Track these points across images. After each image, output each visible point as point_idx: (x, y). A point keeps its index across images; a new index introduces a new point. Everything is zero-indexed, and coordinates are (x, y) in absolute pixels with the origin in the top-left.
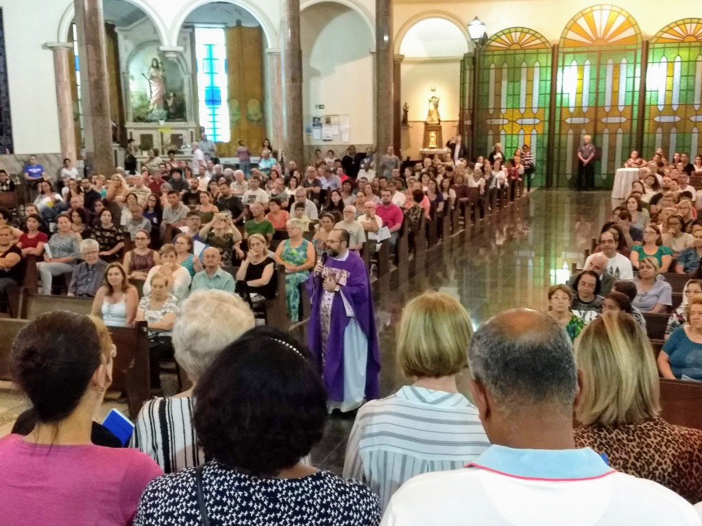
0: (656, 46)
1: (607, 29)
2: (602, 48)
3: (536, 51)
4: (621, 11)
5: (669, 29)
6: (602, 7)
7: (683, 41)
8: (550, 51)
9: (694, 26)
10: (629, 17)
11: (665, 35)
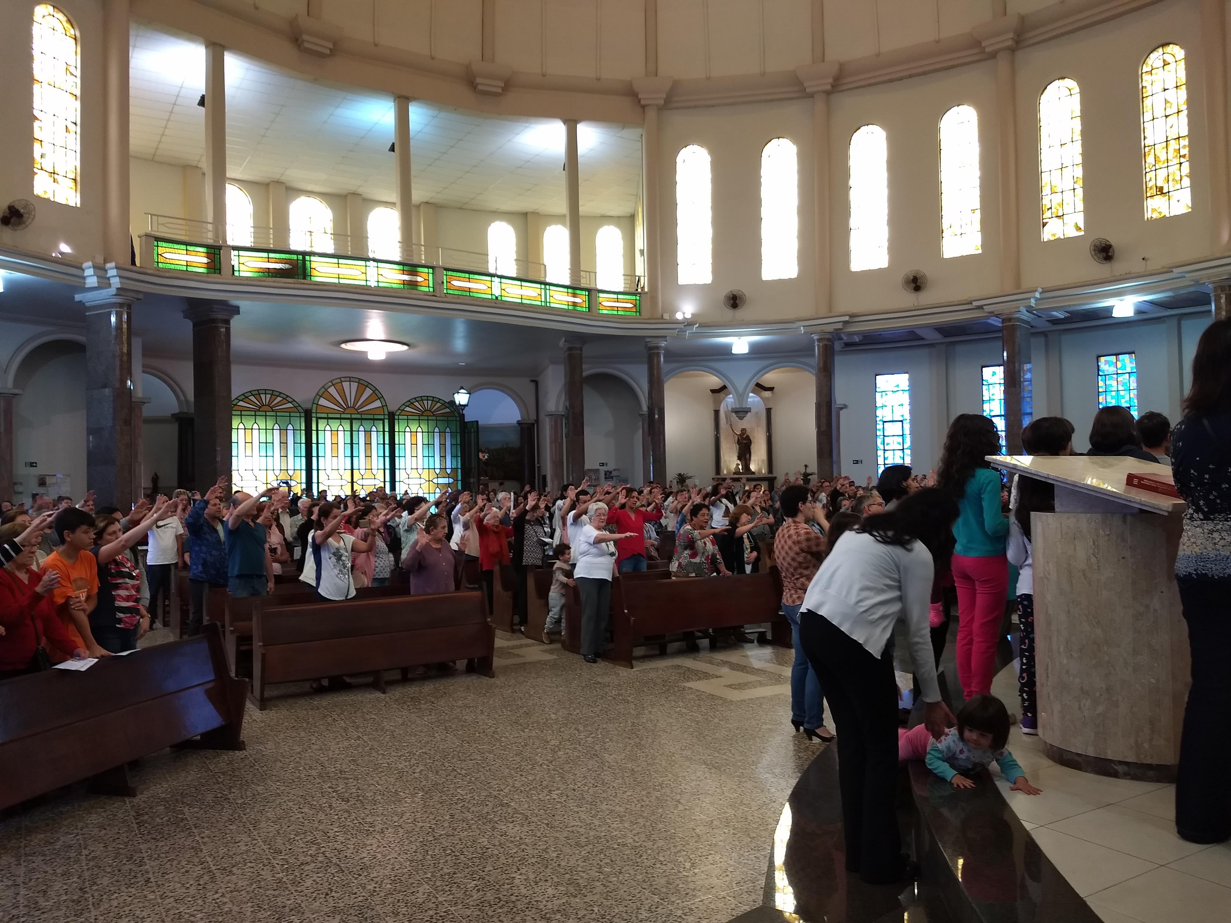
0: (401, 417)
1: (357, 399)
2: (353, 416)
3: (288, 414)
4: (368, 385)
5: (410, 403)
6: (350, 380)
7: (422, 416)
8: (303, 415)
9: (430, 402)
10: (375, 391)
11: (407, 409)
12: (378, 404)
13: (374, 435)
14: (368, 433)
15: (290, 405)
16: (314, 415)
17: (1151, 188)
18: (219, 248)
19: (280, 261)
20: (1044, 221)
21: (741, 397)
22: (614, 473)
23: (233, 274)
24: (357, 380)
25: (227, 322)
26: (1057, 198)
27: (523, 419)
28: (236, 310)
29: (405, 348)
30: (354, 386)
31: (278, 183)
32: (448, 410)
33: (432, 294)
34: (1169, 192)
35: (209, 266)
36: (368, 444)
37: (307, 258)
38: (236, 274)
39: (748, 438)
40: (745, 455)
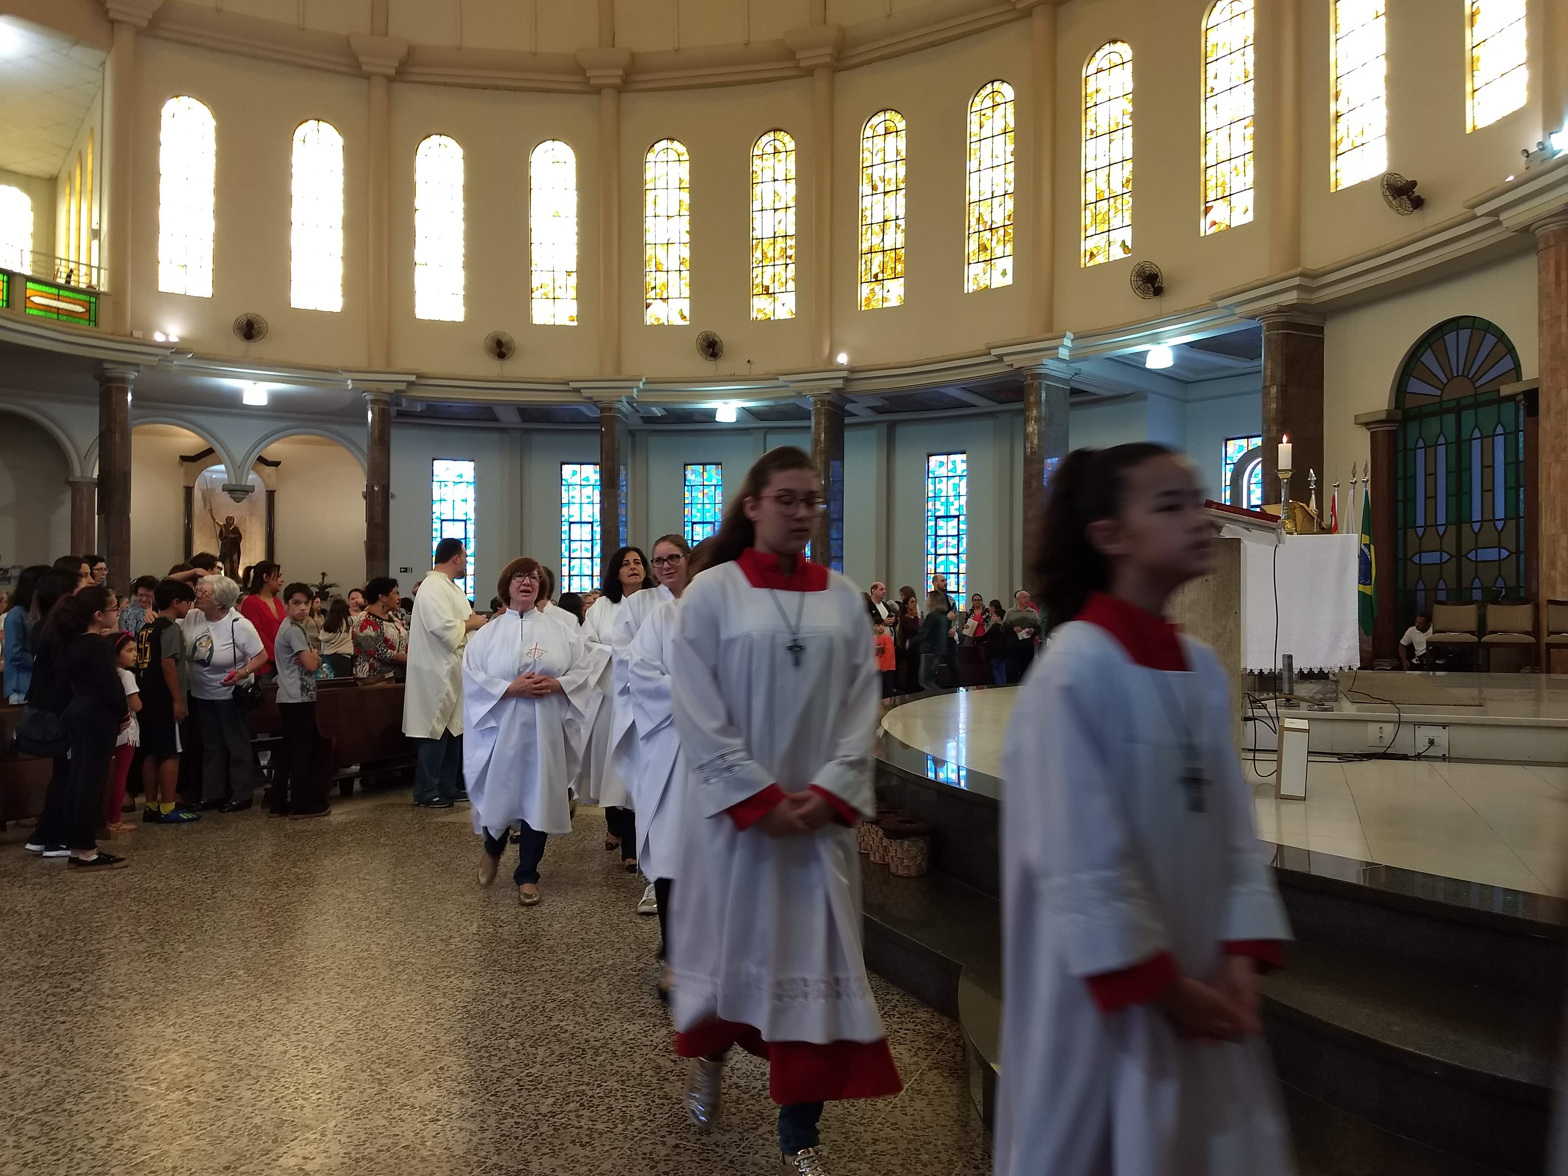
17: (757, 286)
20: (648, 301)
21: (238, 471)
26: (661, 277)
34: (774, 293)
39: (236, 531)
40: (231, 555)
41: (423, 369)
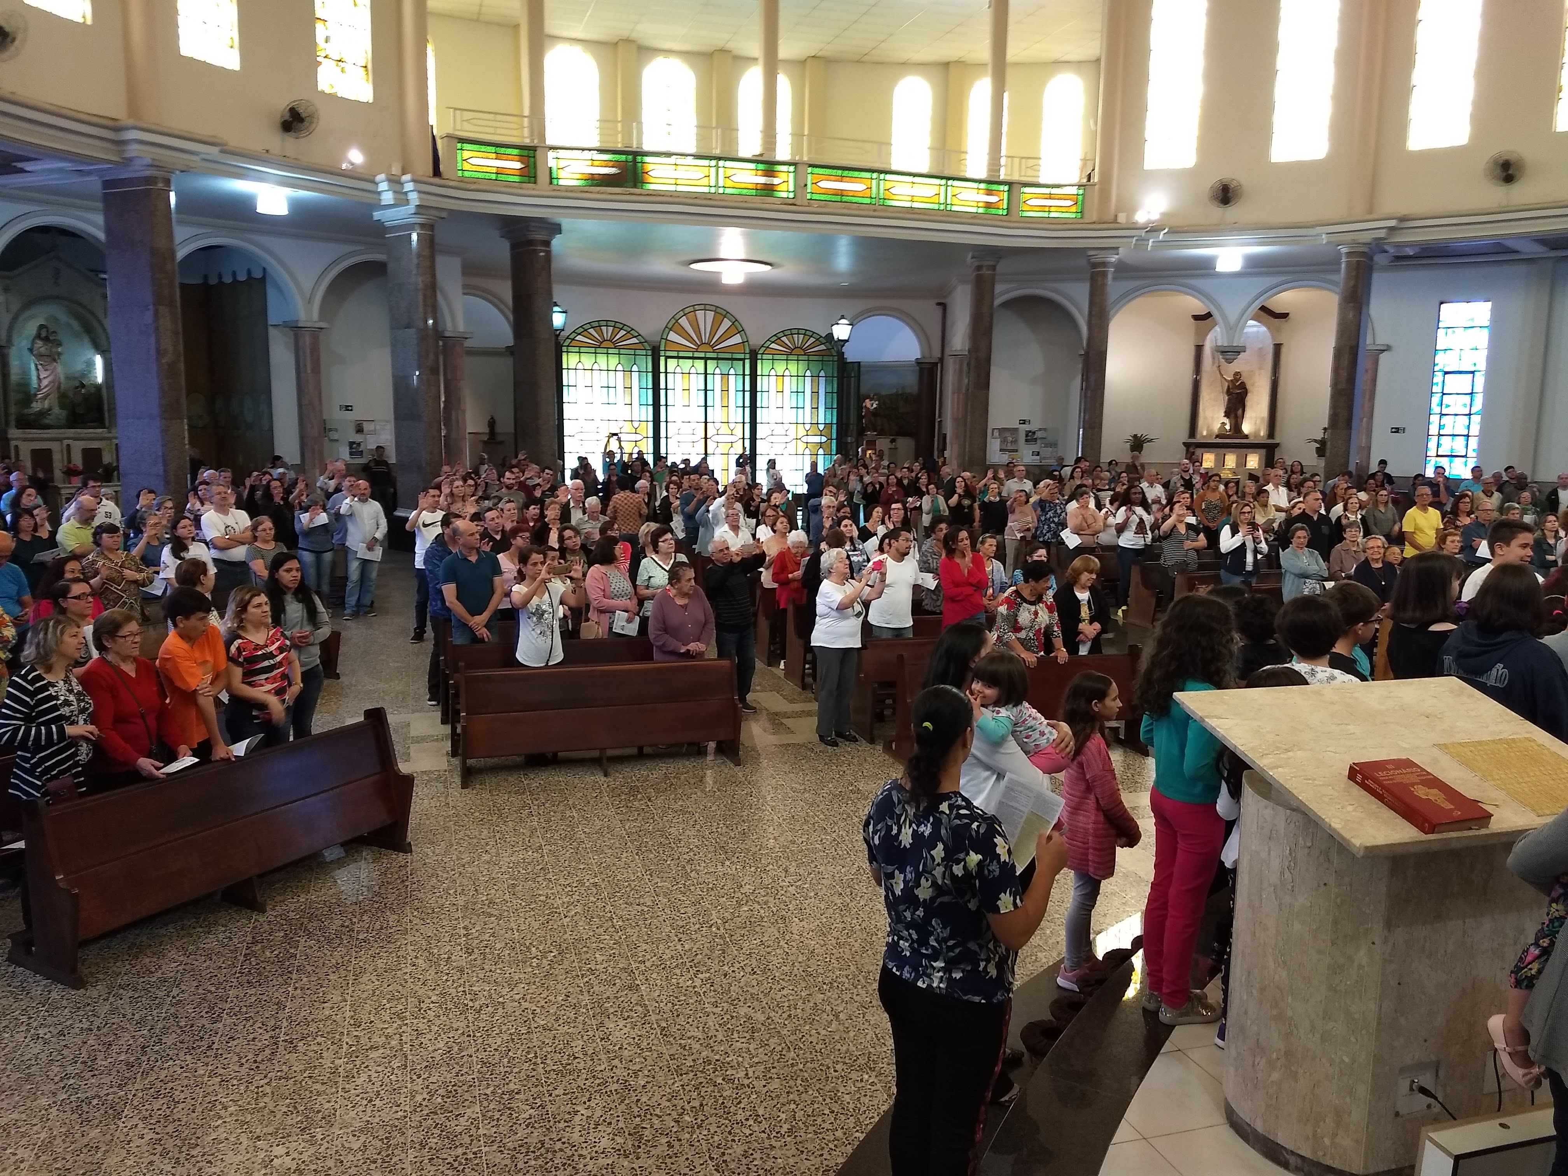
0: (764, 356)
1: (713, 333)
2: (708, 355)
3: (632, 352)
4: (726, 314)
5: (777, 339)
6: (705, 307)
7: (791, 353)
8: (650, 353)
9: (801, 336)
10: (735, 321)
11: (773, 346)
12: (737, 339)
13: (732, 379)
14: (725, 376)
15: (635, 340)
16: (662, 353)
18: (534, 149)
19: (606, 163)
21: (1233, 329)
22: (1039, 435)
23: (551, 183)
24: (714, 308)
25: (547, 243)
27: (924, 357)
28: (557, 229)
29: (769, 267)
30: (710, 315)
31: (629, 41)
32: (823, 347)
33: (791, 202)
35: (522, 173)
36: (725, 390)
37: (639, 159)
38: (555, 182)
39: (1243, 386)
40: (1236, 410)
41: (1403, 211)
